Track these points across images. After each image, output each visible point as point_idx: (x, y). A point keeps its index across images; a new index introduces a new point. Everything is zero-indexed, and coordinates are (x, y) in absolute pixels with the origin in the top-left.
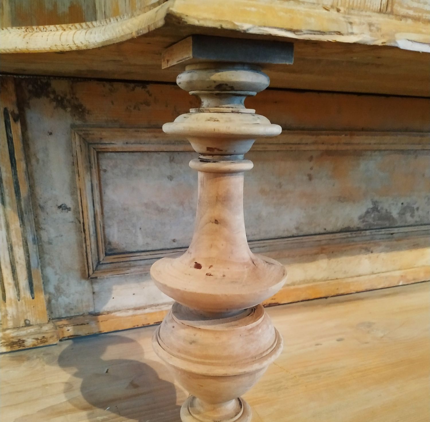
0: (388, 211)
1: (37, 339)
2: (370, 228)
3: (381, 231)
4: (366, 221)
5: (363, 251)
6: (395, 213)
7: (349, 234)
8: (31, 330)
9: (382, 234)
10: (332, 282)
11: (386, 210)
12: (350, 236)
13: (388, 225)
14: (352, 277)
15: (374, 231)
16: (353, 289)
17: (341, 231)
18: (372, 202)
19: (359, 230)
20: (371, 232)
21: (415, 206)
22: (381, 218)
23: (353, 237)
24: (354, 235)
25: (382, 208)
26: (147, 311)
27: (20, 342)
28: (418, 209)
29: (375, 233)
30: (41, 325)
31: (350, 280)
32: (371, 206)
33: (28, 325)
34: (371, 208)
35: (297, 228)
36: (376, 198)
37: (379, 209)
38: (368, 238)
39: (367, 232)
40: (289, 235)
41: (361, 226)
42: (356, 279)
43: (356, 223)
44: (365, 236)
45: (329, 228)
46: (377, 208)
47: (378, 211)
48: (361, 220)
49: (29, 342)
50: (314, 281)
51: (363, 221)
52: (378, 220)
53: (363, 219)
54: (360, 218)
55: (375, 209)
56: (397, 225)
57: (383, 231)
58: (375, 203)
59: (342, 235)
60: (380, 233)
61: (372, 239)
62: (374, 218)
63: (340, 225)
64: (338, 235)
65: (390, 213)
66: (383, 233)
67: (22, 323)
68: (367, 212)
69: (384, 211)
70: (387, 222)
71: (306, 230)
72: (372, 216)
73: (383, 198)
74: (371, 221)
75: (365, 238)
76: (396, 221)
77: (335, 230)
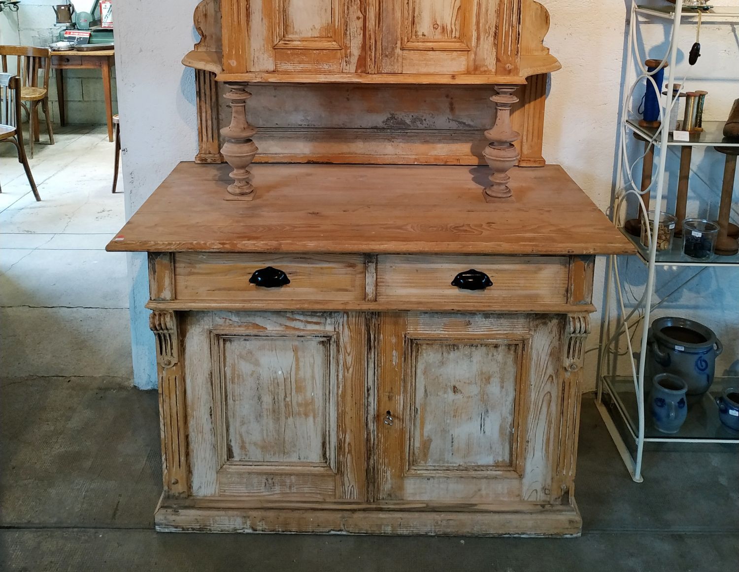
0: (403, 119)
1: (212, 160)
2: (391, 128)
3: (397, 131)
4: (388, 124)
5: (387, 141)
6: (408, 121)
7: (376, 130)
8: (211, 155)
10: (365, 156)
13: (404, 128)
14: (381, 155)
15: (393, 130)
17: (372, 128)
18: (390, 114)
19: (384, 129)
20: (391, 131)
21: (423, 118)
22: (398, 123)
23: (379, 132)
25: (398, 118)
26: (261, 155)
27: (206, 160)
28: (425, 120)
29: (394, 132)
30: (215, 154)
31: (378, 156)
32: (390, 116)
33: (210, 153)
35: (343, 124)
36: (392, 112)
38: (389, 134)
39: (388, 130)
40: (339, 127)
41: (385, 127)
42: (382, 156)
43: (381, 125)
44: (387, 132)
45: (363, 126)
47: (395, 119)
49: (209, 161)
50: (356, 154)
51: (386, 124)
54: (383, 122)
55: (393, 117)
58: (392, 114)
59: (371, 130)
62: (393, 123)
63: (370, 125)
64: (368, 130)
65: (405, 121)
66: (399, 132)
67: (208, 152)
68: (388, 119)
69: (400, 119)
70: (403, 126)
71: (349, 126)
72: (392, 121)
73: (398, 113)
74: (391, 124)
75: (386, 134)
76: (410, 126)
77: (368, 127)
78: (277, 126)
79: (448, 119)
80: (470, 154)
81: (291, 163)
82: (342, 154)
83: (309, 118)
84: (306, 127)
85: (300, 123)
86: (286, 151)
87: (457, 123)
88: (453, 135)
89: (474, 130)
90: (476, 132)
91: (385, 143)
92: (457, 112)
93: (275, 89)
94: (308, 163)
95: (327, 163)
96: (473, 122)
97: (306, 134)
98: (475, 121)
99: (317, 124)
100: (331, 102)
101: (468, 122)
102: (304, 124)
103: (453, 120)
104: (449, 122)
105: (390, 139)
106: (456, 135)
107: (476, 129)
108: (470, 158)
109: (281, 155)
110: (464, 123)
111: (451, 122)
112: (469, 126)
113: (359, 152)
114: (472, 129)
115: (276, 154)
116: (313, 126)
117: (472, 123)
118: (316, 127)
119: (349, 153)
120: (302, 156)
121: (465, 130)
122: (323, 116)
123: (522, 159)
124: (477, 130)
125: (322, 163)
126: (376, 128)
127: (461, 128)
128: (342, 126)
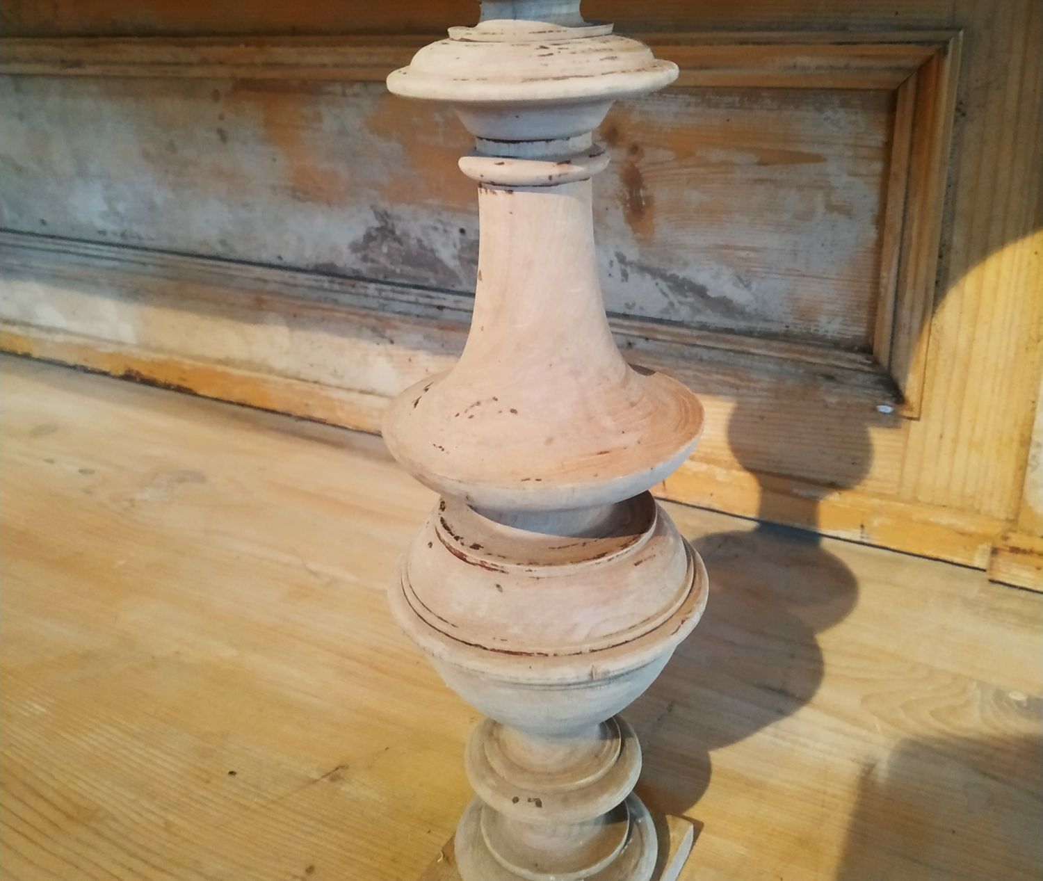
0: (426, 243)
2: (383, 279)
3: (408, 293)
4: (373, 261)
5: (368, 332)
6: (446, 254)
7: (325, 281)
9: (409, 302)
10: (299, 386)
11: (419, 241)
12: (326, 285)
14: (349, 390)
15: (389, 288)
16: (341, 416)
18: (375, 212)
19: (358, 277)
20: (380, 291)
22: (409, 259)
23: (337, 292)
24: (336, 287)
25: (406, 234)
29: (391, 295)
31: (341, 395)
32: (376, 224)
34: (377, 229)
35: (223, 243)
36: (384, 205)
37: (398, 233)
38: (374, 303)
39: (372, 286)
40: (213, 253)
41: (364, 268)
42: (354, 396)
43: (348, 261)
44: (366, 296)
45: (289, 258)
46: (393, 232)
47: (398, 240)
48: (359, 255)
50: (271, 371)
51: (365, 259)
52: (403, 263)
53: (363, 253)
54: (354, 248)
55: (386, 231)
56: (458, 288)
57: (413, 295)
58: (383, 216)
59: (312, 279)
60: (404, 298)
61: (383, 308)
62: (389, 255)
63: (310, 256)
64: (301, 278)
65: (432, 251)
66: (412, 298)
68: (369, 237)
69: (413, 242)
70: (429, 274)
71: (241, 250)
72: (385, 249)
73: (401, 209)
74: (382, 260)
75: (365, 302)
76: (452, 274)
77: (301, 264)
78: (44, 230)
79: (622, 259)
80: (726, 455)
81: (86, 370)
82: (227, 362)
83: (121, 207)
84: (118, 240)
85: (100, 224)
86: (76, 326)
87: (663, 285)
88: (641, 344)
89: (749, 333)
90: (757, 347)
91: (364, 344)
92: (663, 229)
93: (18, 90)
94: (129, 377)
95: (180, 389)
96: (748, 286)
97: (114, 269)
98: (754, 285)
99: (144, 232)
100: (172, 147)
101: (722, 285)
102: (112, 228)
103: (643, 269)
104: (625, 276)
105: (380, 330)
106: (651, 346)
107: (761, 326)
108: (720, 474)
109: (60, 338)
110: (701, 292)
111: (634, 277)
112: (724, 305)
113: (281, 363)
114: (742, 325)
115: (50, 330)
116: (134, 242)
117: (739, 296)
118: (147, 243)
119: (249, 364)
120: (111, 349)
121: (703, 327)
122: (159, 200)
123: (1016, 540)
124: (768, 336)
125: (167, 387)
126: (328, 271)
127: (684, 314)
128: (219, 250)
